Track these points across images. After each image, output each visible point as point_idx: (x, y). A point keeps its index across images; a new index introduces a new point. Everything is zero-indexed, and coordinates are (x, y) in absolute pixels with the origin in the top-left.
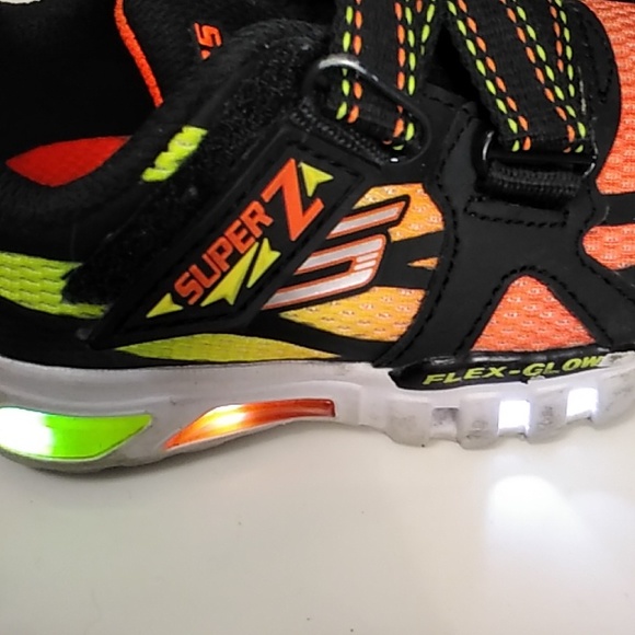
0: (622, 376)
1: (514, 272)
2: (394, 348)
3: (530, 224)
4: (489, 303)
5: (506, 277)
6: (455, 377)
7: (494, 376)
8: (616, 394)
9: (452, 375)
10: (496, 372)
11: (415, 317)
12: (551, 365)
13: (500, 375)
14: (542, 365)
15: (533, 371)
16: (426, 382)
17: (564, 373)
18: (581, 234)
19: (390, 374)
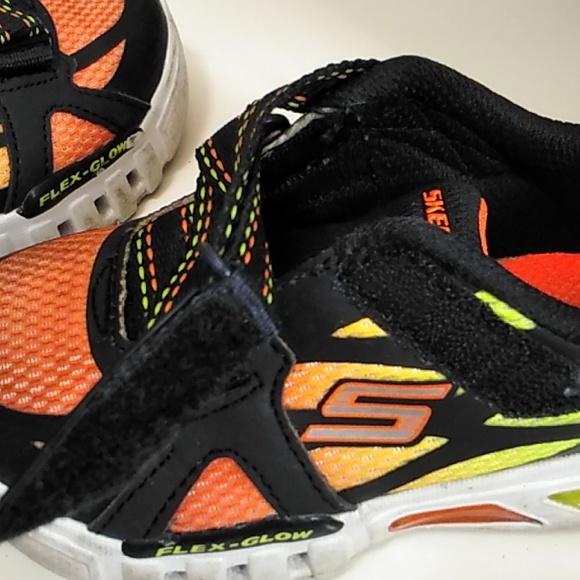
0: (144, 150)
1: (47, 113)
2: (10, 191)
3: (39, 83)
4: (45, 137)
5: (44, 118)
6: (55, 192)
7: (76, 181)
8: (148, 163)
9: (53, 192)
10: (75, 178)
11: (10, 164)
12: (102, 159)
13: (79, 179)
14: (97, 161)
15: (95, 167)
16: (42, 204)
17: (112, 161)
18: (69, 79)
19: (18, 212)
